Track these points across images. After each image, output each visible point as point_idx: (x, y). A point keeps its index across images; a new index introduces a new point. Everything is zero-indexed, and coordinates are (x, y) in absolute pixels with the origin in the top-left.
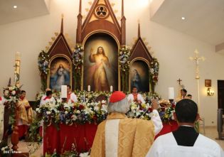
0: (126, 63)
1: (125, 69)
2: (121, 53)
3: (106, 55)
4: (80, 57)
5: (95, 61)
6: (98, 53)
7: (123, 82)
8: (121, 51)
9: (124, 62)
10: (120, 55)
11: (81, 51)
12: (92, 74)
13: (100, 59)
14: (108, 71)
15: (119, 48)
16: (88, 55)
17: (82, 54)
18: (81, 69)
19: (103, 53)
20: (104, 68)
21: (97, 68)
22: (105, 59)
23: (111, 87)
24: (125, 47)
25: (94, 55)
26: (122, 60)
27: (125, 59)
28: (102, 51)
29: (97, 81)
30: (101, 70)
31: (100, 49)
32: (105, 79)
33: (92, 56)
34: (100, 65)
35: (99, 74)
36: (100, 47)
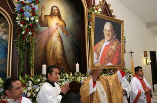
5: (47, 25)
19: (59, 15)
21: (50, 36)
22: (61, 23)
23: (77, 65)
25: (46, 16)
28: (57, 12)
29: (51, 55)
30: (56, 39)
31: (55, 8)
32: (62, 51)
33: (43, 17)
34: (55, 31)
35: (53, 44)
36: (54, 6)
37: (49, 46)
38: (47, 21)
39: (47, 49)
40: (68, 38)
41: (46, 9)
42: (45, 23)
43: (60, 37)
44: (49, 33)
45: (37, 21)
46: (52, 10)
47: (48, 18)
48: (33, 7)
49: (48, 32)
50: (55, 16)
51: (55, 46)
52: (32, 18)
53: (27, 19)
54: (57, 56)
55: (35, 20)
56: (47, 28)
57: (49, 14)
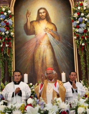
0: (86, 31)
1: (84, 41)
2: (76, 15)
3: (53, 21)
4: (8, 27)
5: (34, 33)
6: (39, 19)
7: (83, 63)
8: (75, 11)
9: (81, 30)
10: (75, 19)
11: (9, 16)
12: (30, 55)
13: (42, 28)
14: (56, 48)
15: (73, 7)
16: (23, 22)
17: (11, 21)
18: (10, 47)
20: (50, 43)
21: (38, 44)
22: (51, 27)
23: (63, 75)
24: (82, 5)
25: (32, 22)
26: (78, 27)
27: (83, 25)
28: (44, 14)
29: (40, 65)
30: (45, 46)
31: (42, 11)
32: (52, 60)
33: (29, 24)
34: (43, 37)
35: (42, 53)
36: (41, 9)
37: (37, 56)
38: (34, 28)
39: (35, 59)
40: (60, 43)
41: (31, 14)
42: (31, 30)
43: (50, 44)
44: (37, 41)
45: (12, 33)
46: (39, 13)
47: (35, 23)
48: (7, 22)
49: (35, 40)
50: (43, 19)
51: (45, 54)
52: (7, 32)
53: (3, 33)
54: (47, 66)
55: (10, 33)
56: (34, 36)
57: (35, 19)
